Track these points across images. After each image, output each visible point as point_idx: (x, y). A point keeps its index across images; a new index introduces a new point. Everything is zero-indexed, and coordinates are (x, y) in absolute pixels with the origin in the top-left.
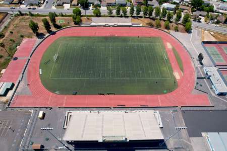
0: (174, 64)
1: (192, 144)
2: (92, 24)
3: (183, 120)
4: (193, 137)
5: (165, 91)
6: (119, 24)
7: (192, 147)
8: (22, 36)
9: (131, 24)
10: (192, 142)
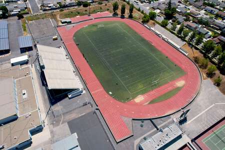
0: (154, 93)
1: (61, 126)
2: (151, 28)
3: (84, 114)
4: (69, 126)
5: (111, 93)
6: (170, 41)
7: (58, 125)
8: (108, 10)
9: (179, 47)
10: (63, 125)
